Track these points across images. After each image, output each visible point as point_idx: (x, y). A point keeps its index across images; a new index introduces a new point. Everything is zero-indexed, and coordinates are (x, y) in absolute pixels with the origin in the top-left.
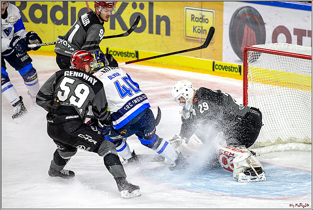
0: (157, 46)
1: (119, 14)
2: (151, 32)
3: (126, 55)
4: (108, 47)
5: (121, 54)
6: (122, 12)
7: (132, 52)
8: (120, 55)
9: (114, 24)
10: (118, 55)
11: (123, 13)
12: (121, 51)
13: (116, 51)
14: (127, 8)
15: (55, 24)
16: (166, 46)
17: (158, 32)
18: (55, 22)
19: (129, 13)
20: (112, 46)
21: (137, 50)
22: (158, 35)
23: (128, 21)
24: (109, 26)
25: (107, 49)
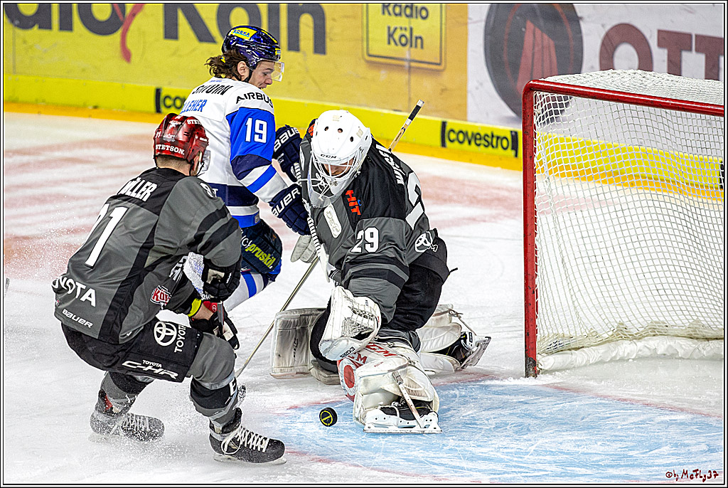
0: (290, 83)
4: (159, 86)
9: (176, 25)
13: (182, 96)
16: (315, 81)
17: (294, 45)
20: (170, 84)
22: (292, 53)
23: (214, 16)
24: (161, 31)
25: (158, 92)
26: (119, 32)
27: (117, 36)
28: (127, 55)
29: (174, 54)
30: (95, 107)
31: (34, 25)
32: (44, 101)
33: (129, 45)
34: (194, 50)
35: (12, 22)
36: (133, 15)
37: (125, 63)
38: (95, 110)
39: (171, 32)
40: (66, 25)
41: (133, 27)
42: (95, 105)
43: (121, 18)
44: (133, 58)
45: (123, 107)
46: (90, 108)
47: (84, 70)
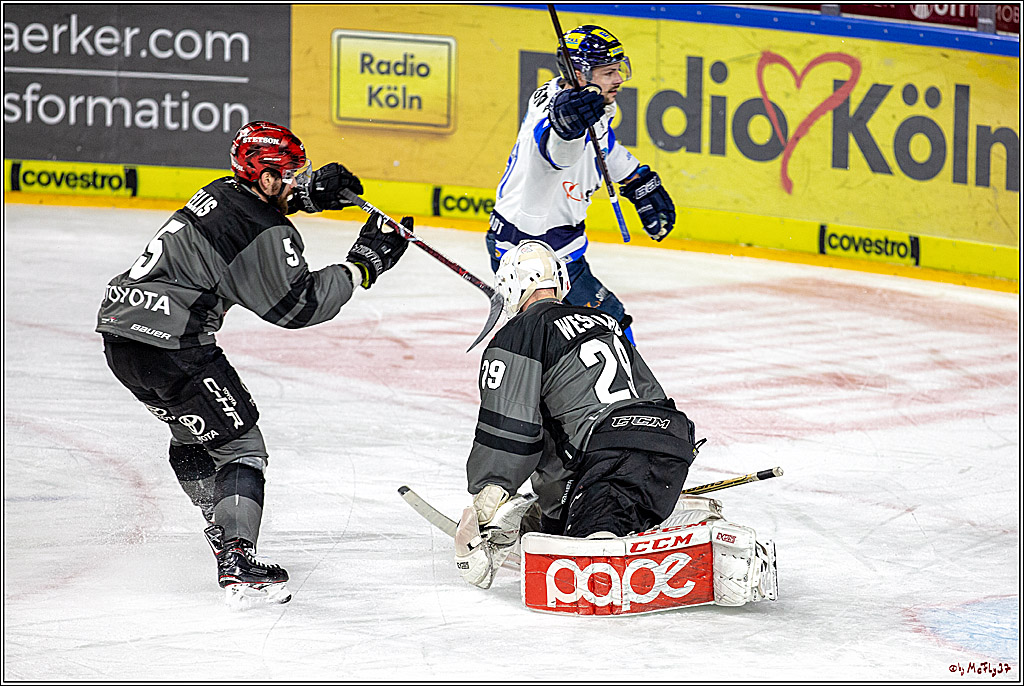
0: (976, 223)
1: (861, 118)
2: (960, 177)
3: (880, 248)
4: (823, 222)
5: (865, 245)
6: (872, 113)
7: (898, 240)
8: (861, 249)
9: (846, 151)
10: (857, 249)
11: (875, 117)
12: (864, 236)
13: (850, 234)
14: (886, 102)
15: (661, 147)
16: (1007, 224)
17: (983, 180)
18: (661, 144)
19: (894, 117)
20: (837, 220)
21: (915, 234)
23: (890, 142)
24: (829, 158)
25: (823, 229)
26: (780, 158)
27: (777, 163)
28: (787, 185)
29: (842, 186)
30: (749, 245)
31: (679, 148)
32: (689, 236)
33: (791, 174)
34: (866, 182)
35: (656, 143)
36: (797, 138)
37: (786, 195)
38: (749, 249)
39: (840, 160)
40: (718, 148)
41: (796, 153)
42: (748, 242)
43: (783, 142)
44: (796, 189)
45: (782, 246)
46: (743, 245)
47: (737, 202)
